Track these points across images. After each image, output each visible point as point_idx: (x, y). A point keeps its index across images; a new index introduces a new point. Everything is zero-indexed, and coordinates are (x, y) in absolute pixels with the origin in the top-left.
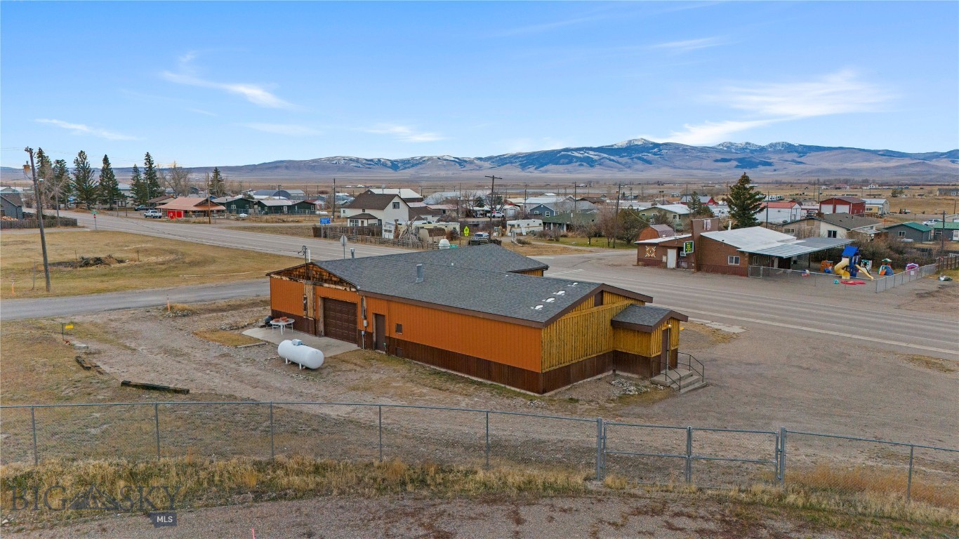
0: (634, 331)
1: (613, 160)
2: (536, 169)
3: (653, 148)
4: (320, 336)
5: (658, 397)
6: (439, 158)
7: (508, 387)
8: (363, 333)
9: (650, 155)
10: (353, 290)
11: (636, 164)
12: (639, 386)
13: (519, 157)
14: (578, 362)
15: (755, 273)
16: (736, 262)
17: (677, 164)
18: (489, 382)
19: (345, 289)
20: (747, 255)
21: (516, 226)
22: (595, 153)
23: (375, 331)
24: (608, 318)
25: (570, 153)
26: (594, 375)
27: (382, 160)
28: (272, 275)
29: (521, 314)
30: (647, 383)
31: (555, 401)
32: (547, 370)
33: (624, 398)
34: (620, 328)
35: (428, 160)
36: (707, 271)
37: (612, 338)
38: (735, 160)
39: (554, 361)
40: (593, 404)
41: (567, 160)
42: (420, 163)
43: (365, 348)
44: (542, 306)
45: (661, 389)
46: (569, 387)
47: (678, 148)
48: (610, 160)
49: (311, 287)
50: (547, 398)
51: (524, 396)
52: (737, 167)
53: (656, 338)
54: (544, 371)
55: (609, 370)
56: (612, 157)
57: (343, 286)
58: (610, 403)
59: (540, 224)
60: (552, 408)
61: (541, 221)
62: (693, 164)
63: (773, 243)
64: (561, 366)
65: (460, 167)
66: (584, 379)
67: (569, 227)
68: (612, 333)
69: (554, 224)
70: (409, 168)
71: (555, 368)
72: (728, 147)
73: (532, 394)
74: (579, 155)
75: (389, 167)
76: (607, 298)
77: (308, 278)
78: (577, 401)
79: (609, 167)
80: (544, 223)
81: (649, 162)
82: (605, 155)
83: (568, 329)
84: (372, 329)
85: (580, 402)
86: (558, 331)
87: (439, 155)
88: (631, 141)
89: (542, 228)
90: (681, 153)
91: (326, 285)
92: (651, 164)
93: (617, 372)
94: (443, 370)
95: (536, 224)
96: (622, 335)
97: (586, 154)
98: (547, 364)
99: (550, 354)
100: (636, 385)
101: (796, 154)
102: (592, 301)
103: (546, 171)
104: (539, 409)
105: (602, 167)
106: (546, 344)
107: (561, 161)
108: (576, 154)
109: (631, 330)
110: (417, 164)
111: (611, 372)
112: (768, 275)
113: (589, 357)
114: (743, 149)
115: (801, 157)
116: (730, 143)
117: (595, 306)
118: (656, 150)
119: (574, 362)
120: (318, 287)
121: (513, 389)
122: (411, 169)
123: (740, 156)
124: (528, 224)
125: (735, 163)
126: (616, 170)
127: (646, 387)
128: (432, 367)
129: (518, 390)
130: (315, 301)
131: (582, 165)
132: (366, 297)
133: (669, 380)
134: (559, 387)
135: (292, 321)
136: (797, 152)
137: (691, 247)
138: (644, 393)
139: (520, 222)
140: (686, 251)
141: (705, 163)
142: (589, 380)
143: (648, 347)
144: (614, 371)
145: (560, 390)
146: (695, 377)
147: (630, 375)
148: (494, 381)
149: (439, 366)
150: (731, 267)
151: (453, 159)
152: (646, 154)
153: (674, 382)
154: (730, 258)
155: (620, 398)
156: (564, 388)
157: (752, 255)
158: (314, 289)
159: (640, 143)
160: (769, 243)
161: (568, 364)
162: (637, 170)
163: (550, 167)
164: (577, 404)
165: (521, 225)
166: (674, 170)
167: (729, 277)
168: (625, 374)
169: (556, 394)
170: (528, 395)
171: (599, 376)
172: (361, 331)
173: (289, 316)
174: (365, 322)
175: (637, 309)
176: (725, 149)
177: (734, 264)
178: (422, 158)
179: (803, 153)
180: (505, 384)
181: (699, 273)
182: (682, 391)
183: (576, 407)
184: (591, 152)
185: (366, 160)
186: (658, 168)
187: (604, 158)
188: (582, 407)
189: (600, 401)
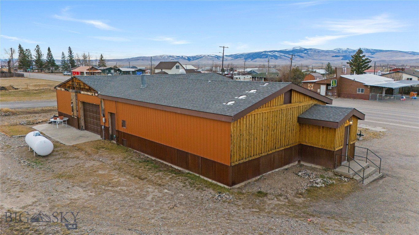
0: (319, 127)
1: (286, 56)
2: (251, 60)
3: (304, 51)
4: (82, 129)
5: (345, 190)
6: (208, 56)
7: (202, 177)
8: (103, 127)
9: (303, 54)
10: (96, 95)
11: (297, 58)
12: (324, 177)
13: (244, 55)
14: (268, 154)
15: (374, 98)
16: (362, 91)
17: (315, 58)
18: (187, 171)
19: (92, 94)
20: (369, 87)
21: (238, 78)
22: (278, 53)
23: (110, 126)
24: (296, 115)
25: (266, 53)
26: (281, 166)
27: (184, 57)
28: (57, 88)
29: (214, 108)
30: (331, 174)
31: (243, 194)
32: (237, 163)
33: (311, 191)
34: (306, 125)
35: (204, 56)
36: (344, 97)
37: (298, 133)
38: (341, 56)
39: (244, 154)
40: (282, 198)
41: (265, 56)
42: (200, 58)
43: (105, 139)
44: (233, 102)
45: (345, 181)
46: (259, 177)
47: (315, 51)
48: (285, 56)
49: (74, 94)
50: (236, 191)
51: (214, 187)
52: (342, 59)
53: (340, 133)
54: (233, 164)
55: (295, 161)
56: (286, 55)
57: (91, 92)
58: (300, 198)
59: (251, 78)
60: (240, 203)
61: (251, 76)
62: (322, 58)
63: (382, 82)
64: (251, 159)
65: (217, 60)
66: (273, 169)
67: (265, 79)
68: (298, 129)
69: (258, 78)
70: (195, 60)
71: (245, 160)
72: (338, 50)
73: (222, 185)
74: (271, 54)
75: (186, 60)
76: (295, 97)
77: (74, 88)
78: (266, 195)
79: (284, 59)
80: (253, 77)
81: (302, 57)
82: (283, 54)
83: (258, 125)
84: (109, 125)
85: (269, 196)
86: (248, 126)
87: (209, 54)
88: (294, 48)
89: (251, 80)
90: (317, 53)
91: (82, 92)
92: (303, 58)
93: (302, 163)
94: (153, 158)
95: (248, 78)
96: (307, 130)
97: (274, 54)
98: (236, 157)
99: (240, 147)
100: (322, 177)
101: (370, 53)
102: (282, 98)
103: (256, 61)
104: (226, 204)
105: (281, 59)
106: (236, 137)
107: (263, 57)
108: (269, 53)
109: (316, 126)
110: (198, 58)
111: (297, 163)
112: (381, 99)
113: (277, 150)
114: (346, 51)
115: (372, 55)
116: (340, 49)
117: (285, 103)
118: (306, 52)
119: (263, 154)
120: (79, 94)
121: (206, 179)
122: (196, 60)
123: (345, 54)
124: (245, 78)
125: (341, 58)
126: (288, 60)
127: (330, 178)
128: (146, 155)
129: (210, 180)
130: (77, 105)
131: (272, 58)
132: (103, 99)
133: (351, 172)
134: (249, 179)
135: (66, 119)
136: (370, 52)
137: (335, 83)
138: (330, 185)
139: (240, 76)
140: (332, 85)
141: (328, 57)
142: (277, 170)
143: (333, 142)
144: (299, 161)
145: (250, 181)
146: (372, 169)
147: (313, 166)
148: (190, 170)
149: (150, 155)
150: (359, 94)
151: (215, 56)
152: (301, 53)
153: (356, 173)
154: (358, 89)
155: (308, 190)
156: (254, 179)
157: (372, 87)
158: (76, 96)
159: (298, 49)
160: (380, 82)
161: (258, 156)
162: (297, 61)
163: (258, 59)
164: (265, 199)
165: (241, 78)
166: (314, 61)
167: (358, 100)
168: (309, 165)
169: (245, 186)
170: (218, 186)
171: (286, 167)
172: (102, 126)
173: (66, 116)
174: (104, 119)
175: (321, 108)
176: (337, 51)
177: (360, 93)
178: (201, 55)
179: (373, 53)
180: (199, 174)
181: (340, 98)
182: (366, 182)
183: (264, 202)
184: (276, 53)
185: (177, 56)
186: (307, 60)
187: (282, 55)
188: (271, 202)
189: (289, 196)
